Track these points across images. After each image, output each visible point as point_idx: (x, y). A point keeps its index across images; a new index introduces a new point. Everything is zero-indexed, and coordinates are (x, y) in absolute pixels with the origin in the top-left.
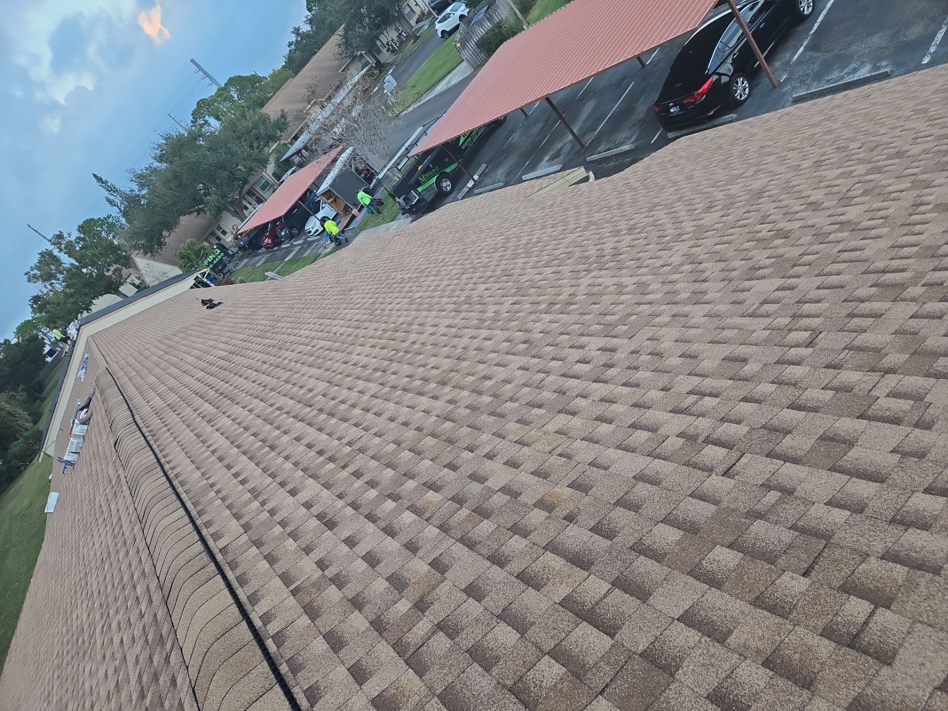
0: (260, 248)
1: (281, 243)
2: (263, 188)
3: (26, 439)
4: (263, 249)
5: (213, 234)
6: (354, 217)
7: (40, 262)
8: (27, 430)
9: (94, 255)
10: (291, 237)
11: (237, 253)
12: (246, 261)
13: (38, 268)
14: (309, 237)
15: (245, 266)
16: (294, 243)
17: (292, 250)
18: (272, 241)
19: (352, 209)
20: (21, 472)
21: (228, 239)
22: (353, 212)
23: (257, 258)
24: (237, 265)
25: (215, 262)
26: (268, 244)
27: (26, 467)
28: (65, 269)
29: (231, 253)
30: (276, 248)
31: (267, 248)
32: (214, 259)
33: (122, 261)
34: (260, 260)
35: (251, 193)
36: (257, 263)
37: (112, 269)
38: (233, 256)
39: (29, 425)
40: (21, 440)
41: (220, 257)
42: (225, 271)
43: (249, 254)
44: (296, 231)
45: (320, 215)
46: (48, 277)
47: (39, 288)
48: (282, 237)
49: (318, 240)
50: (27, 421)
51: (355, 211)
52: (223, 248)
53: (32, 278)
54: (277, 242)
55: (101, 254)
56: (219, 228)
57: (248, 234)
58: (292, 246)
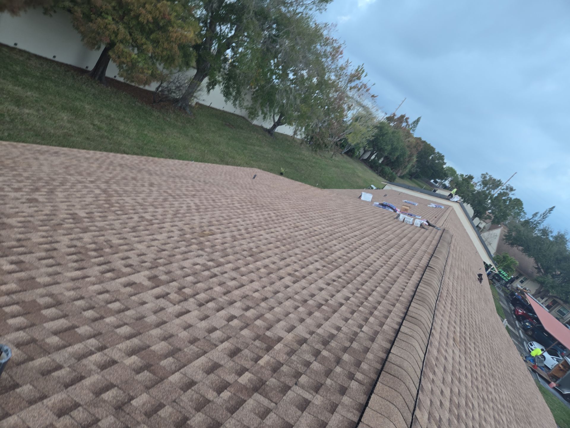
0: (513, 305)
1: (520, 321)
2: (559, 311)
3: (392, 173)
4: (513, 308)
5: (521, 275)
6: (549, 383)
7: (494, 180)
8: (396, 173)
9: (500, 206)
10: (525, 329)
11: (508, 289)
12: (503, 294)
13: (491, 179)
14: (527, 343)
15: (499, 294)
16: (520, 331)
17: (515, 329)
18: (520, 315)
19: (555, 382)
20: (375, 171)
21: (517, 284)
22: (553, 383)
23: (505, 303)
24: (499, 288)
25: (501, 275)
26: (518, 312)
27: (377, 173)
28: (490, 191)
29: (508, 285)
30: (515, 317)
31: (514, 310)
32: (503, 275)
33: (496, 220)
34: (504, 305)
35: (555, 303)
36: (502, 302)
37: (491, 215)
38: (505, 286)
39: (399, 174)
40: (391, 171)
41: (505, 278)
42: (494, 280)
43: (508, 297)
44: (530, 333)
45: (546, 354)
46: (485, 183)
47: (477, 179)
48: (525, 323)
49: (525, 350)
50: (401, 173)
51: (554, 384)
52: (512, 281)
53: (484, 176)
54: (521, 318)
55: (501, 210)
56: (526, 279)
57: (524, 299)
58: (518, 330)
